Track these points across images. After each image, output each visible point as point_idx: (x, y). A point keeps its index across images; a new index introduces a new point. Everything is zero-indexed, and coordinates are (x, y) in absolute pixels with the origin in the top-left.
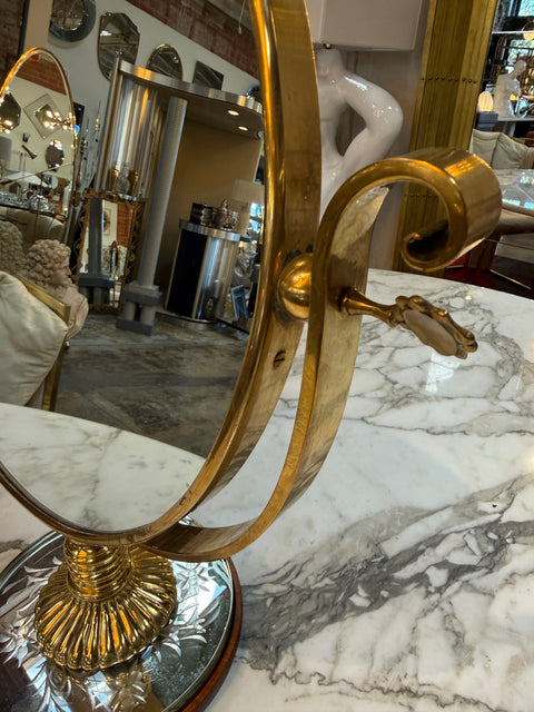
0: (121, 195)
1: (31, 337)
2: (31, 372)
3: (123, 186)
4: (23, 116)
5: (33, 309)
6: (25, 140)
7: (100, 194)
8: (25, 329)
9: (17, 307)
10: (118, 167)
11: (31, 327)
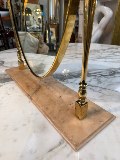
0: (53, 23)
1: (33, 43)
2: (34, 50)
3: (53, 21)
4: (32, 12)
5: (32, 38)
6: (33, 17)
7: (49, 24)
8: (31, 42)
9: (29, 38)
10: (52, 17)
11: (32, 41)
